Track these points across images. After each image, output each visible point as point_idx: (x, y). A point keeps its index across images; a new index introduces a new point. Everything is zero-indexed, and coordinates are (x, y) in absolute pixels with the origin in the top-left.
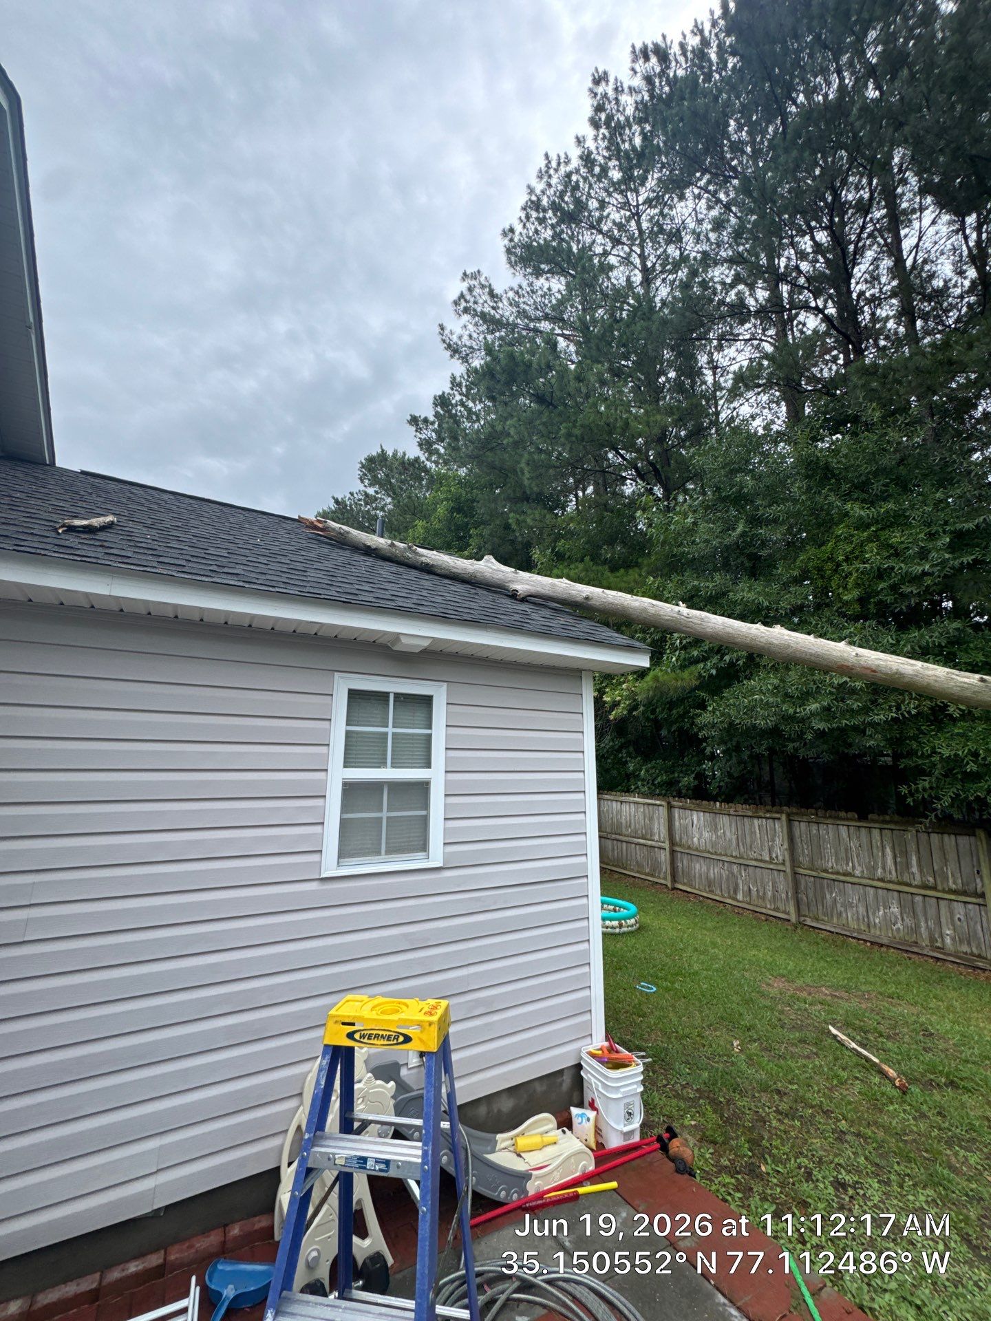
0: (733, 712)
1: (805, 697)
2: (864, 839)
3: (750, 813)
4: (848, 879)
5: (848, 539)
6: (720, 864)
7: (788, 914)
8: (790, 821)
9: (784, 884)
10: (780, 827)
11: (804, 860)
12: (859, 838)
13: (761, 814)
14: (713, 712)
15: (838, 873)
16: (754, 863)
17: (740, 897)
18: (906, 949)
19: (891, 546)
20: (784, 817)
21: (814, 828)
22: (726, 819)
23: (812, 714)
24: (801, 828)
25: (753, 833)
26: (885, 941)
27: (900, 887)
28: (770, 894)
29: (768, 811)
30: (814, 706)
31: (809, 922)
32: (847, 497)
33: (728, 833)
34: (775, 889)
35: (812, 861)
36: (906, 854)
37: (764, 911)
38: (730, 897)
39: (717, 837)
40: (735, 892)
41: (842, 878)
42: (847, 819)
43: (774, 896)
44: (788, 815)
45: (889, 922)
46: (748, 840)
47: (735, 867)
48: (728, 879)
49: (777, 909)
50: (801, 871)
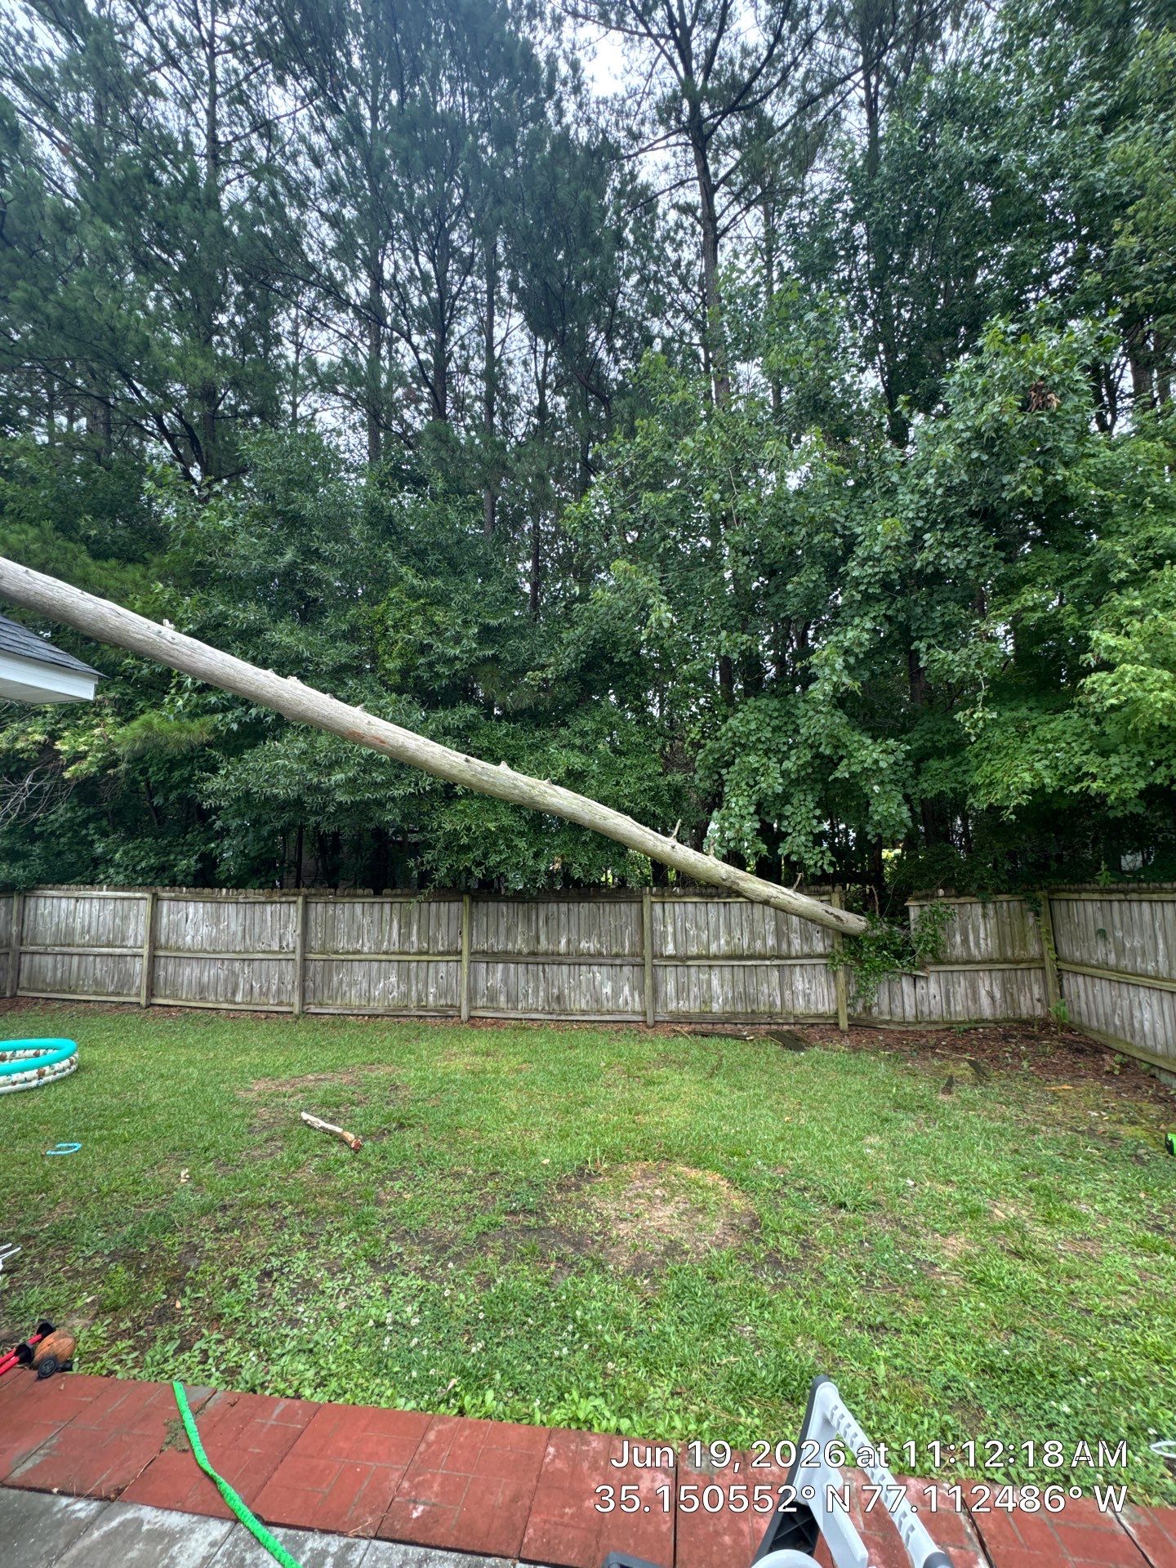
0: (252, 779)
1: (333, 765)
2: (376, 915)
3: (263, 899)
4: (357, 957)
5: (399, 605)
6: (219, 964)
7: (292, 1005)
8: (306, 904)
9: (291, 973)
10: (294, 913)
11: (315, 944)
12: (371, 915)
13: (276, 899)
14: (227, 776)
15: (348, 953)
16: (261, 956)
17: (239, 998)
18: (397, 1015)
19: (434, 624)
20: (300, 900)
21: (331, 908)
22: (232, 908)
23: (338, 786)
24: (318, 910)
25: (264, 921)
26: (381, 1011)
27: (400, 958)
28: (274, 988)
29: (284, 895)
30: (338, 777)
31: (313, 1009)
32: (405, 560)
33: (233, 926)
34: (281, 981)
35: (324, 945)
36: (409, 925)
37: (265, 1008)
38: (227, 1001)
39: (218, 931)
40: (234, 993)
41: (351, 957)
42: (363, 896)
43: (279, 991)
44: (306, 897)
45: (387, 992)
46: (257, 930)
47: (237, 964)
48: (226, 980)
49: (280, 1004)
50: (312, 956)
